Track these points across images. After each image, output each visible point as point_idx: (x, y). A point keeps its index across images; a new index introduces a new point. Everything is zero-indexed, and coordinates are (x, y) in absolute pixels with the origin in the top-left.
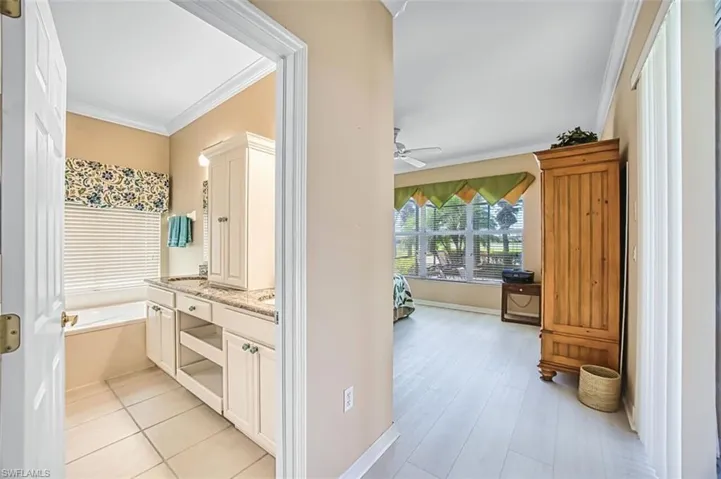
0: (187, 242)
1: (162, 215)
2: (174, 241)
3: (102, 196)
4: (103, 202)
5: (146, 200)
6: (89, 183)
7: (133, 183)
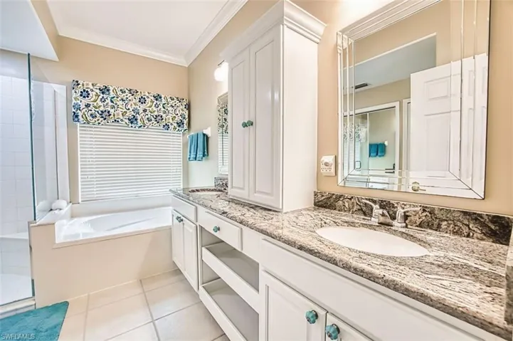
0: (204, 155)
1: (184, 134)
2: (193, 156)
3: (139, 118)
4: (140, 123)
5: (171, 121)
6: (129, 107)
7: (161, 107)
